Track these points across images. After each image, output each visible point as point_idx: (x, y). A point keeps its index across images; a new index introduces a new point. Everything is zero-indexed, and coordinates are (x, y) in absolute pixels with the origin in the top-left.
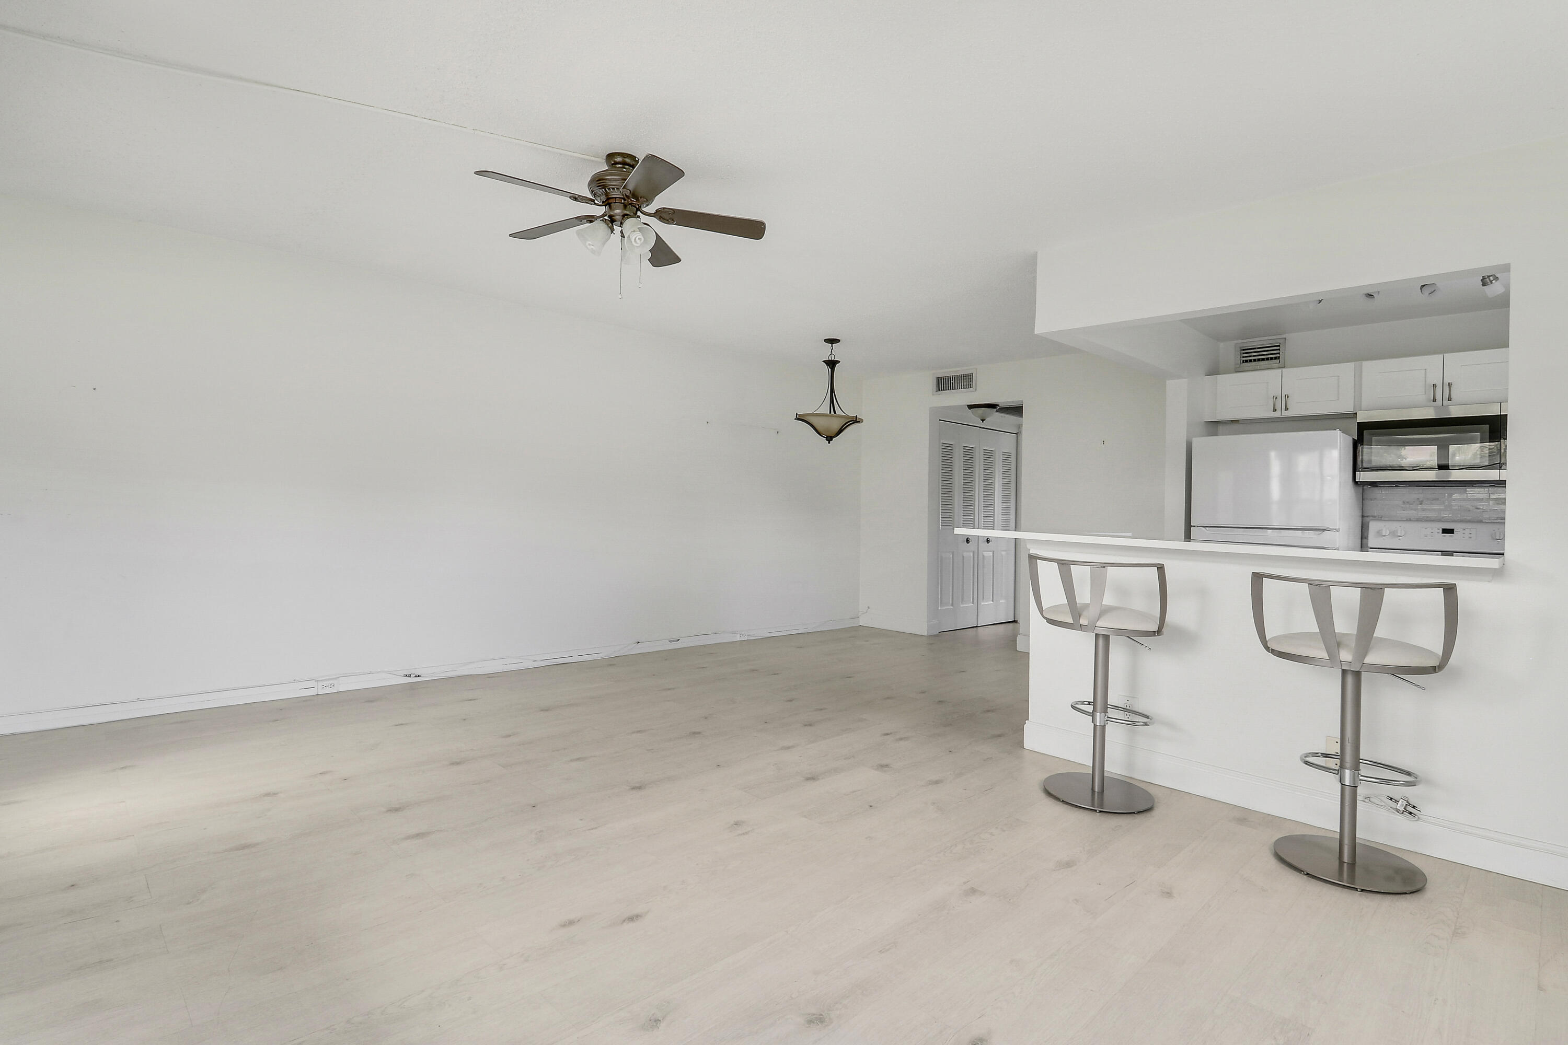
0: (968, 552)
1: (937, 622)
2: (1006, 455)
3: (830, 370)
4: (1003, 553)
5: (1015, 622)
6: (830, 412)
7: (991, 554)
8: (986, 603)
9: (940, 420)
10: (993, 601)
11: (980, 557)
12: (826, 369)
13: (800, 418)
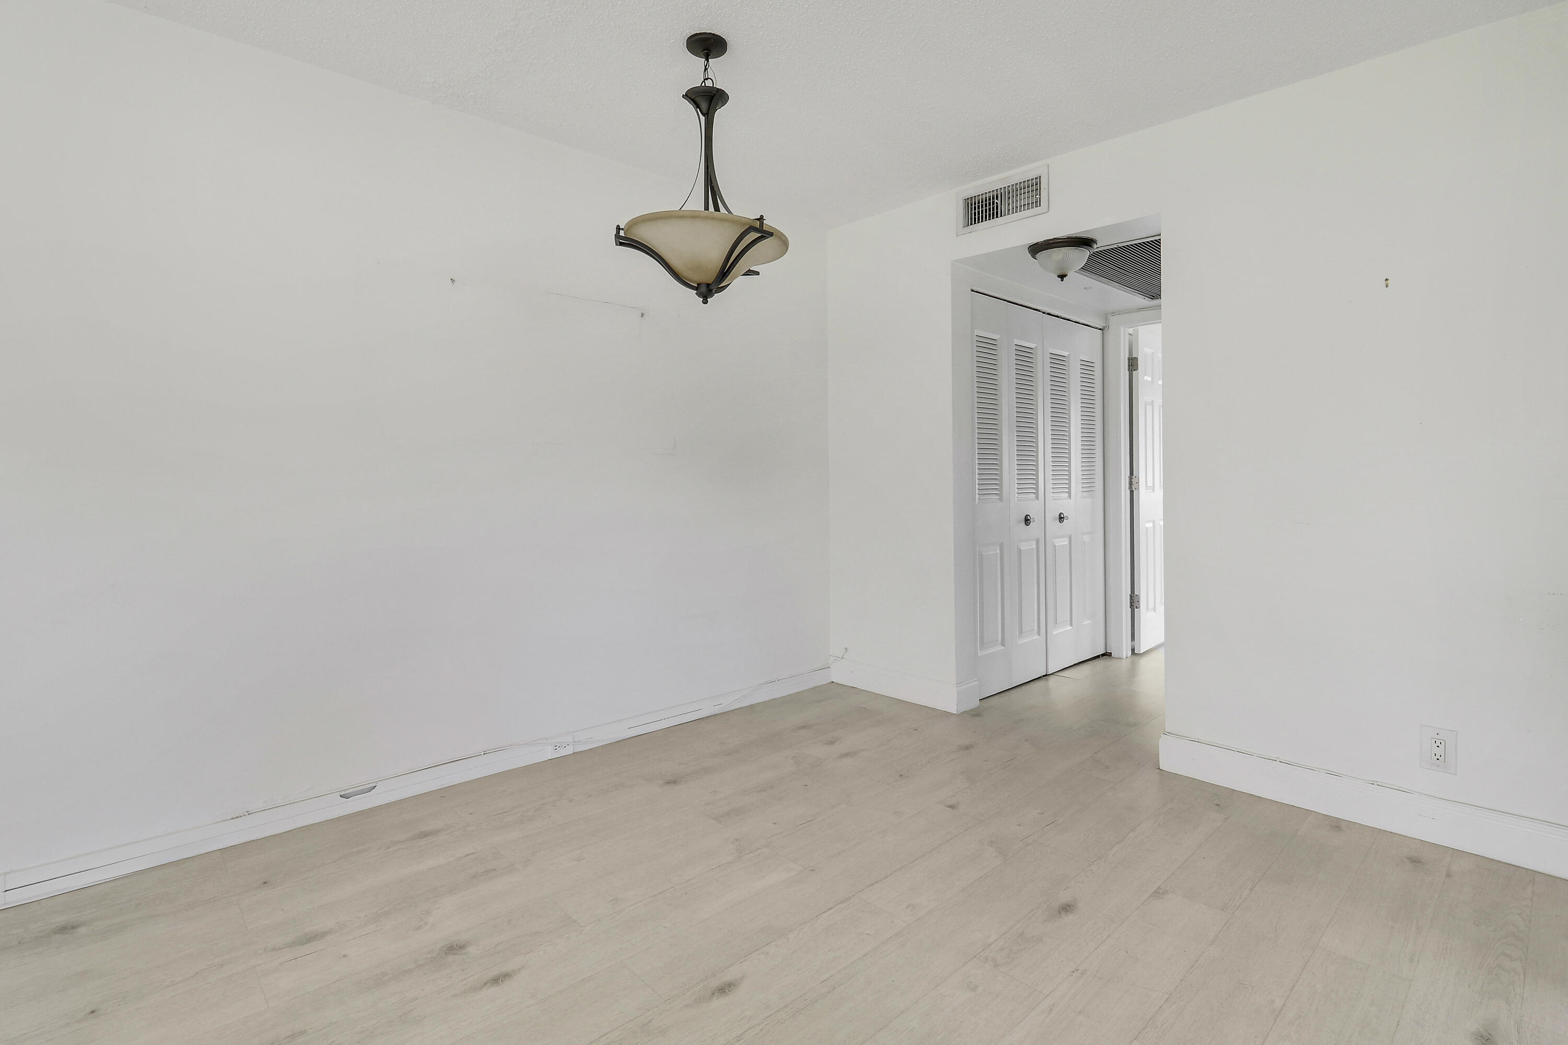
0: (1027, 539)
1: (977, 683)
2: (1087, 366)
3: (703, 118)
4: (1086, 538)
5: (1107, 655)
6: (707, 208)
7: (1065, 542)
8: (1061, 631)
9: (972, 291)
10: (1071, 625)
11: (1049, 550)
12: (691, 116)
13: (625, 240)
